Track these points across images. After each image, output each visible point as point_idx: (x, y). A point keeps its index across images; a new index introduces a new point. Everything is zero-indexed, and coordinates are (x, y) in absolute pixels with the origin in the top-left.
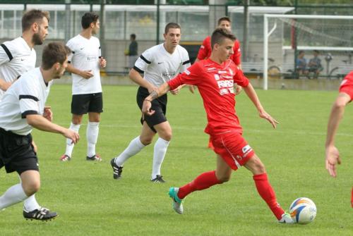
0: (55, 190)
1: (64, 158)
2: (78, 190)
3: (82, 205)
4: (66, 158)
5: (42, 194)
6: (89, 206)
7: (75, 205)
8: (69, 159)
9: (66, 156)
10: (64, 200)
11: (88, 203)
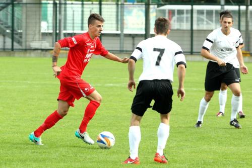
0: (212, 137)
1: (219, 114)
2: (229, 137)
3: (232, 147)
4: (221, 114)
5: (203, 139)
6: (237, 148)
7: (227, 148)
8: (223, 114)
9: (220, 112)
10: (219, 144)
11: (236, 146)
